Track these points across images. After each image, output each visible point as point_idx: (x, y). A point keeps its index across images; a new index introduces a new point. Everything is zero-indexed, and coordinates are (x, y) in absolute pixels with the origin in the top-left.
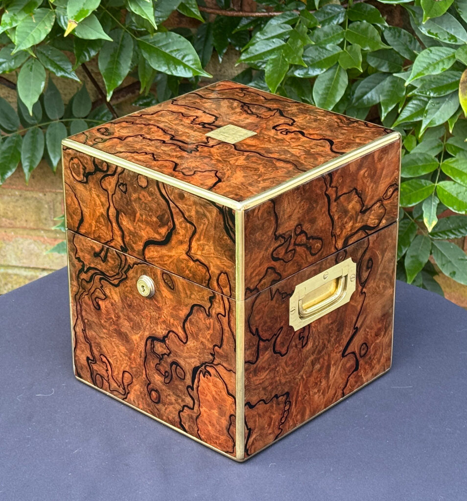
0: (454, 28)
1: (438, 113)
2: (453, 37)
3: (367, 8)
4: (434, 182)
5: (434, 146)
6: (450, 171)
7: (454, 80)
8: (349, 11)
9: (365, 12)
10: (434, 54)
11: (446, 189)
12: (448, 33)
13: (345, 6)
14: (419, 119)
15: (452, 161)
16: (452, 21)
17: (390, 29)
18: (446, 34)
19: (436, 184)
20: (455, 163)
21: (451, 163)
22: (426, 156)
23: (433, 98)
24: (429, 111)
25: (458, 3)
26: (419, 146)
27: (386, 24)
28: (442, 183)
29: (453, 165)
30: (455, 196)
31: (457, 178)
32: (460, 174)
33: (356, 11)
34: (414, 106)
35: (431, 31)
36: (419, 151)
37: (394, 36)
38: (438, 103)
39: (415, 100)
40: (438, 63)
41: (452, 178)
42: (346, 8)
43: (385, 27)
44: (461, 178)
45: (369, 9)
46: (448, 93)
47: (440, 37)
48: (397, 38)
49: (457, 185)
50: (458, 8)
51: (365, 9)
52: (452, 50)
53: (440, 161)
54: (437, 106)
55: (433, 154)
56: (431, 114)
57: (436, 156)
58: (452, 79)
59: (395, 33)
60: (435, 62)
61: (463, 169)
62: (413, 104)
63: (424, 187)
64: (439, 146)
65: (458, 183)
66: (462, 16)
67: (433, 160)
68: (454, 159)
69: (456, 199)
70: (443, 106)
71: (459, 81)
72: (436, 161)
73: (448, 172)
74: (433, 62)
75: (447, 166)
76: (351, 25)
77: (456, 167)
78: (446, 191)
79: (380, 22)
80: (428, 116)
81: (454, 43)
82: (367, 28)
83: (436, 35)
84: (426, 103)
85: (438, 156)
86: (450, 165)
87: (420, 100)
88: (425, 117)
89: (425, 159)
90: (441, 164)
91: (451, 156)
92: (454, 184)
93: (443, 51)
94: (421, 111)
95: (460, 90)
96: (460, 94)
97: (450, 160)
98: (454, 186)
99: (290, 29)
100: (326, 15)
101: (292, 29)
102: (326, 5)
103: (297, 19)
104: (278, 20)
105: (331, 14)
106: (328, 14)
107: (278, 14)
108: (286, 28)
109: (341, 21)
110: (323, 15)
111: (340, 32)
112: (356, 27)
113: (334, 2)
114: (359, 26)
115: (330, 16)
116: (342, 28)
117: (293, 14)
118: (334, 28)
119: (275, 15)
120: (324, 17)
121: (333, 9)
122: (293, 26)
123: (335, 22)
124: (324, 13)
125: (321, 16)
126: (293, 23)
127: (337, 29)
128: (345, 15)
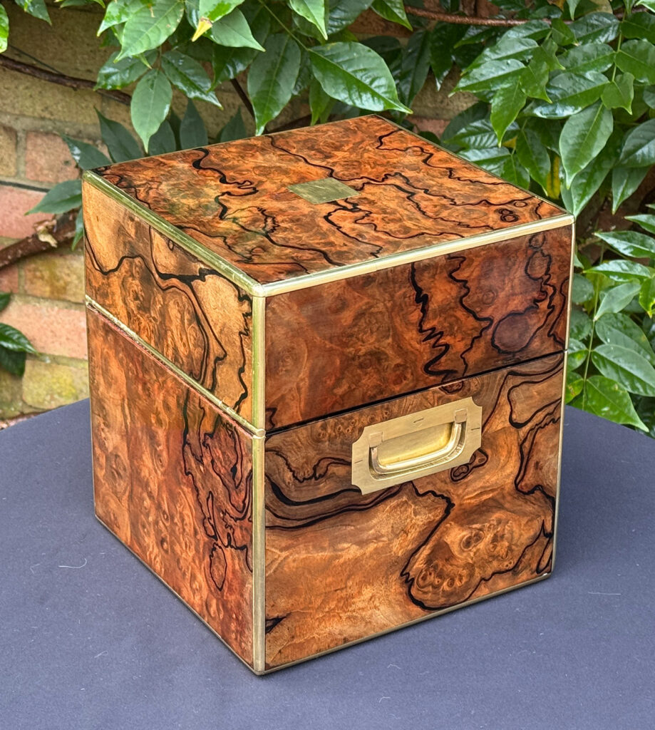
3: (650, 20)
8: (625, 23)
9: (647, 26)
13: (620, 15)
33: (634, 24)
42: (620, 20)
45: (652, 22)
51: (647, 22)
76: (625, 45)
82: (647, 50)
99: (534, 47)
100: (590, 29)
101: (537, 46)
102: (591, 13)
103: (546, 32)
104: (520, 32)
105: (597, 26)
106: (592, 26)
107: (521, 23)
108: (529, 44)
109: (612, 37)
110: (585, 28)
111: (608, 54)
112: (631, 48)
113: (604, 9)
114: (635, 46)
115: (596, 30)
116: (611, 49)
117: (541, 24)
118: (600, 48)
119: (515, 25)
120: (587, 30)
121: (601, 19)
122: (540, 42)
123: (603, 39)
124: (587, 25)
125: (582, 29)
126: (540, 38)
127: (604, 49)
128: (618, 31)
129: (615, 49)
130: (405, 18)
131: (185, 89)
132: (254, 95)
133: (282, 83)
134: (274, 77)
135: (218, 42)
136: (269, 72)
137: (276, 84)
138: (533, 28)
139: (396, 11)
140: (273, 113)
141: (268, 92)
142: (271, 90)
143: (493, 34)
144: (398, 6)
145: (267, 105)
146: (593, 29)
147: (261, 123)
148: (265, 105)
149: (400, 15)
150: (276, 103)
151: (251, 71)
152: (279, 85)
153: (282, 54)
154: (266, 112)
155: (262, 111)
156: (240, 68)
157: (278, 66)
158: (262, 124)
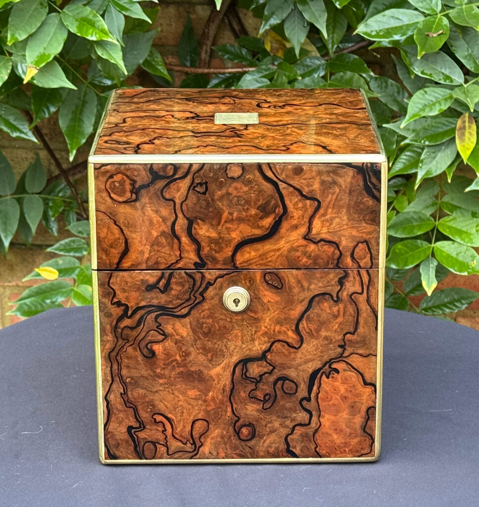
0: (449, 68)
1: (434, 163)
2: (447, 77)
3: (350, 57)
4: (430, 242)
5: (428, 205)
6: (448, 230)
7: (449, 128)
8: (330, 63)
9: (348, 63)
10: (429, 95)
11: (444, 250)
12: (443, 73)
13: (326, 58)
14: (413, 171)
15: (449, 219)
16: (447, 61)
17: (376, 79)
18: (441, 74)
19: (433, 245)
20: (453, 222)
21: (448, 221)
22: (421, 215)
23: (428, 146)
24: (425, 161)
25: (451, 41)
26: (411, 205)
27: (372, 74)
28: (439, 244)
29: (450, 224)
30: (455, 256)
31: (457, 237)
32: (460, 232)
33: (338, 62)
34: (407, 158)
35: (425, 72)
36: (413, 210)
37: (380, 86)
38: (434, 152)
39: (408, 151)
40: (434, 104)
41: (451, 237)
42: (327, 60)
43: (371, 77)
44: (460, 237)
45: (352, 59)
46: (444, 141)
47: (435, 77)
48: (384, 88)
49: (456, 244)
50: (452, 46)
51: (347, 60)
52: (448, 91)
53: (435, 220)
54: (433, 155)
55: (428, 213)
56: (426, 164)
57: (431, 215)
58: (448, 126)
59: (382, 83)
60: (431, 103)
61: (462, 227)
62: (406, 155)
63: (420, 248)
64: (434, 204)
65: (458, 243)
66: (457, 55)
67: (429, 219)
68: (451, 218)
69: (457, 260)
70: (439, 155)
71: (455, 128)
72: (431, 221)
73: (446, 232)
74: (429, 104)
75: (445, 225)
76: (333, 77)
77: (454, 226)
78: (444, 252)
79: (365, 72)
80: (423, 167)
81: (450, 84)
82: (351, 78)
83: (431, 75)
84: (420, 154)
85: (433, 216)
86: (447, 224)
87: (413, 151)
88: (421, 167)
89: (420, 218)
90: (437, 223)
91: (448, 215)
92: (453, 244)
93: (439, 92)
94: (416, 162)
95: (457, 136)
96: (457, 141)
97: (446, 219)
98: (453, 246)
99: (267, 84)
100: (306, 68)
101: (269, 83)
102: (305, 58)
103: (274, 73)
104: (255, 75)
105: (311, 66)
106: (308, 66)
107: (253, 69)
108: (263, 82)
109: (322, 74)
110: (302, 68)
111: (322, 84)
112: (339, 78)
113: (313, 54)
114: (342, 77)
115: (310, 69)
116: (323, 81)
117: (269, 68)
118: (316, 81)
119: (249, 71)
120: (304, 70)
121: (313, 61)
122: (271, 80)
123: (316, 76)
124: (304, 66)
125: (300, 70)
126: (270, 77)
127: (318, 81)
128: (326, 68)
129: (326, 81)
130: (166, 72)
131: (9, 131)
132: (65, 129)
133: (85, 119)
134: (78, 116)
135: (40, 85)
136: (74, 112)
137: (81, 120)
138: (264, 71)
139: (159, 67)
140: (81, 140)
141: (75, 126)
142: (77, 124)
143: (231, 81)
144: (160, 63)
145: (75, 135)
146: (308, 68)
147: (72, 149)
148: (74, 135)
149: (162, 70)
150: (82, 134)
151: (61, 112)
152: (82, 121)
153: (82, 99)
154: (75, 140)
155: (72, 139)
156: (53, 109)
157: (80, 107)
158: (74, 149)
